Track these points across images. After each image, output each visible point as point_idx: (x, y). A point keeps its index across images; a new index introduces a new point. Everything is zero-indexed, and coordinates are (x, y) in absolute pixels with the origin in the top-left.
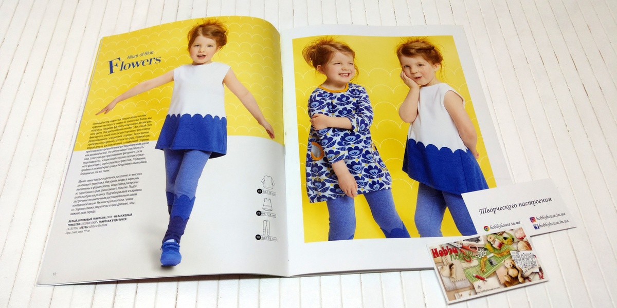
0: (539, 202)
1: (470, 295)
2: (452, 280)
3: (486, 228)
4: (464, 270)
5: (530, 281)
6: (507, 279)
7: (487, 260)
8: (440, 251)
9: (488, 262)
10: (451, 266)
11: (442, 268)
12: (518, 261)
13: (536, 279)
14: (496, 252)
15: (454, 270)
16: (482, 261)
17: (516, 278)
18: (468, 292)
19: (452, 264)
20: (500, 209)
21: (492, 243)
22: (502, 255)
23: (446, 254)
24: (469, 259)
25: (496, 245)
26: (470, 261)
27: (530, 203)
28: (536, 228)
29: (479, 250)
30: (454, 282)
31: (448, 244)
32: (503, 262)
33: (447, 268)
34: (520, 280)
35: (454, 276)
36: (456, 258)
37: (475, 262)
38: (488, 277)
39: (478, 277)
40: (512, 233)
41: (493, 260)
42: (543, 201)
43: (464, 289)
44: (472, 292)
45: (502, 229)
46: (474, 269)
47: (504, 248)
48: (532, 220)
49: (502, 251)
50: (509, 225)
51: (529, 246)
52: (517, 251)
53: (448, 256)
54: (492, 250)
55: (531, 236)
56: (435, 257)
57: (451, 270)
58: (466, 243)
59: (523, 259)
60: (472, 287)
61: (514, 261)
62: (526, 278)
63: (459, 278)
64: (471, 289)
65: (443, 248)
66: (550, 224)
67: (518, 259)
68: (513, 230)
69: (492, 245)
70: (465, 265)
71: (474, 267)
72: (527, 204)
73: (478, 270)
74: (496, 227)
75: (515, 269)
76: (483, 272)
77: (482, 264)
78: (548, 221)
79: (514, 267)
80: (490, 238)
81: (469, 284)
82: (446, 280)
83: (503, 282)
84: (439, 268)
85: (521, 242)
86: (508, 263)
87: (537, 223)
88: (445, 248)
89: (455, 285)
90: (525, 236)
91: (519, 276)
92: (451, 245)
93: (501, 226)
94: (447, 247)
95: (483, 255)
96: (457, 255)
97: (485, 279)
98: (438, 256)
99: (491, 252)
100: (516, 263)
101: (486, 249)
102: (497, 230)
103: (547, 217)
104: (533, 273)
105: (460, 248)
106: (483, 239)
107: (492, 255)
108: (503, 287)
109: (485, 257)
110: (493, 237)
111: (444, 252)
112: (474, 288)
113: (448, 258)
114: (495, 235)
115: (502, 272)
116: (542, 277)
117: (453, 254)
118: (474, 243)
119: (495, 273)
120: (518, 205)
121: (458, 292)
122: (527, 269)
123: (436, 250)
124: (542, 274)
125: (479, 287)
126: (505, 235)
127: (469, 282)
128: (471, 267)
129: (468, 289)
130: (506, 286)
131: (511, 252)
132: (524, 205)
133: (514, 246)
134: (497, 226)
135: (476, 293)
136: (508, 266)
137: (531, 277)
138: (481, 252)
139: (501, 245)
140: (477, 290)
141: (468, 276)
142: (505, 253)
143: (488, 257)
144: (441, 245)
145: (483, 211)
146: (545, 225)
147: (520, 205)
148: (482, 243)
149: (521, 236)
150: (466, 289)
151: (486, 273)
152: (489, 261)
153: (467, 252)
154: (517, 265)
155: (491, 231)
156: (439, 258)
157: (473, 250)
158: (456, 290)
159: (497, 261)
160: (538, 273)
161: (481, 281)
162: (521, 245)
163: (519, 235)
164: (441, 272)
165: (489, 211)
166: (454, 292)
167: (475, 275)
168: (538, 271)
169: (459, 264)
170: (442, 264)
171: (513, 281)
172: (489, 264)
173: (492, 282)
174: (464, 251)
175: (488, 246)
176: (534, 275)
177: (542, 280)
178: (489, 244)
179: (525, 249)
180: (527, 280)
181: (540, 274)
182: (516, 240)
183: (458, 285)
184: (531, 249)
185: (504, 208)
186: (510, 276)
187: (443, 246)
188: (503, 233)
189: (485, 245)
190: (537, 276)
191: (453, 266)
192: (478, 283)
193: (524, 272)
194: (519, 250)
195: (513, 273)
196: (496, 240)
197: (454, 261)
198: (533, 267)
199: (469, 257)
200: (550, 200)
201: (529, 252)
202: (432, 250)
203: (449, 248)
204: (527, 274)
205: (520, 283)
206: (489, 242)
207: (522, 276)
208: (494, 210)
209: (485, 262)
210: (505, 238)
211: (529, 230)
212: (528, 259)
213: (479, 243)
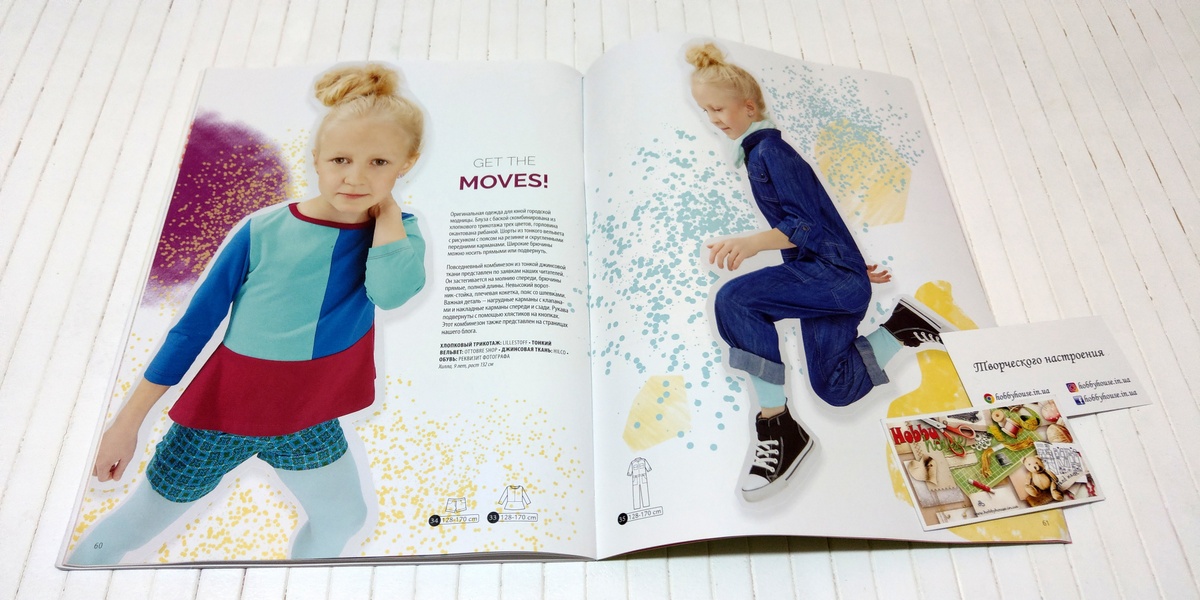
0: (1082, 356)
1: (965, 517)
2: (931, 487)
3: (988, 397)
4: (952, 471)
5: (1072, 498)
6: (1031, 492)
7: (992, 455)
8: (906, 432)
9: (994, 459)
10: (927, 462)
11: (912, 464)
12: (1049, 461)
13: (1082, 495)
14: (1009, 441)
15: (932, 469)
16: (984, 457)
17: (1047, 491)
18: (961, 511)
19: (930, 459)
20: (1012, 365)
21: (1000, 424)
22: (1020, 449)
23: (918, 440)
24: (959, 452)
25: (1008, 428)
26: (961, 455)
27: (1065, 357)
28: (1078, 402)
29: (977, 436)
30: (934, 492)
31: (921, 420)
32: (1021, 460)
33: (920, 465)
34: (1055, 495)
35: (933, 480)
36: (936, 448)
37: (971, 458)
38: (995, 487)
39: (976, 484)
40: (1035, 408)
41: (1003, 456)
42: (1088, 355)
43: (953, 505)
44: (969, 513)
45: (1017, 402)
46: (970, 469)
47: (1023, 436)
48: (1071, 387)
49: (1019, 440)
50: (1030, 394)
51: (1067, 436)
52: (1047, 442)
53: (922, 443)
54: (1002, 439)
55: (1069, 418)
56: (897, 443)
57: (928, 470)
58: (953, 422)
59: (1058, 458)
60: (967, 503)
61: (1040, 460)
62: (1065, 493)
63: (943, 485)
64: (965, 507)
65: (911, 427)
66: (1104, 397)
67: (1048, 456)
68: (1036, 403)
69: (1000, 428)
70: (954, 461)
71: (970, 466)
72: (1060, 358)
73: (978, 472)
74: (1005, 396)
75: (1044, 475)
76: (986, 476)
77: (985, 462)
78: (1099, 391)
79: (1042, 471)
80: (998, 416)
81: (961, 498)
82: (920, 487)
83: (1023, 496)
84: (906, 463)
85: (1052, 426)
86: (1031, 462)
87: (1080, 393)
88: (915, 428)
89: (937, 497)
90: (1059, 416)
91: (1052, 488)
92: (926, 423)
93: (1015, 395)
94: (919, 426)
95: (984, 446)
96: (938, 443)
97: (992, 490)
98: (903, 441)
99: (999, 442)
100: (1045, 464)
101: (989, 435)
102: (1007, 403)
103: (1097, 384)
104: (1076, 483)
105: (942, 431)
106: (983, 417)
107: (1001, 446)
108: (1023, 505)
109: (990, 449)
110: (1002, 414)
111: (913, 436)
112: (971, 506)
113: (922, 447)
114: (1006, 411)
115: (1020, 478)
116: (1092, 493)
117: (931, 439)
118: (967, 423)
119: (1007, 479)
120: (1044, 361)
121: (942, 511)
122: (1065, 476)
123: (898, 429)
124: (1093, 486)
125: (980, 503)
126: (1023, 412)
127: (961, 494)
128: (965, 466)
129: (960, 505)
130: (1030, 506)
131: (1035, 443)
132: (1055, 360)
133: (1041, 434)
134: (1009, 396)
135: (976, 515)
136: (1031, 469)
137: (1073, 491)
138: (981, 439)
139: (1017, 430)
140: (978, 509)
141: (959, 482)
142: (1025, 445)
143: (995, 449)
144: (908, 423)
145: (980, 366)
146: (1094, 398)
147: (1048, 360)
148: (982, 423)
149: (1053, 416)
150: (956, 506)
151: (992, 478)
152: (997, 457)
153: (956, 438)
154: (1046, 468)
155: (998, 404)
156: (905, 446)
157: (966, 434)
158: (939, 506)
159: (1010, 458)
160: (1085, 484)
161: (984, 493)
162: (1052, 431)
163: (1047, 414)
164: (910, 470)
165: (991, 367)
166: (934, 510)
167: (971, 481)
168: (1086, 481)
169: (943, 460)
170: (910, 456)
171: (1042, 496)
172: (997, 464)
173: (1003, 496)
174: (951, 435)
175: (993, 430)
176: (1078, 487)
177: (1092, 499)
178: (995, 427)
179: (1060, 440)
180: (1066, 497)
181: (1089, 486)
182: (1043, 422)
183: (943, 497)
184: (1071, 441)
185: (1019, 363)
186: (1035, 487)
187: (912, 424)
188: (1020, 407)
189: (988, 427)
190: (1084, 490)
191: (932, 463)
192: (978, 496)
193: (1060, 480)
194: (1050, 440)
195: (1041, 481)
196: (1007, 419)
197: (932, 454)
198: (1075, 474)
199: (961, 448)
200: (1101, 354)
201: (1067, 445)
202: (892, 429)
203: (923, 427)
204: (1066, 485)
205: (1054, 501)
206: (996, 423)
207: (1057, 489)
208: (1001, 366)
209: (988, 459)
210: (1024, 418)
211: (1066, 405)
212: (1066, 458)
213: (977, 423)
